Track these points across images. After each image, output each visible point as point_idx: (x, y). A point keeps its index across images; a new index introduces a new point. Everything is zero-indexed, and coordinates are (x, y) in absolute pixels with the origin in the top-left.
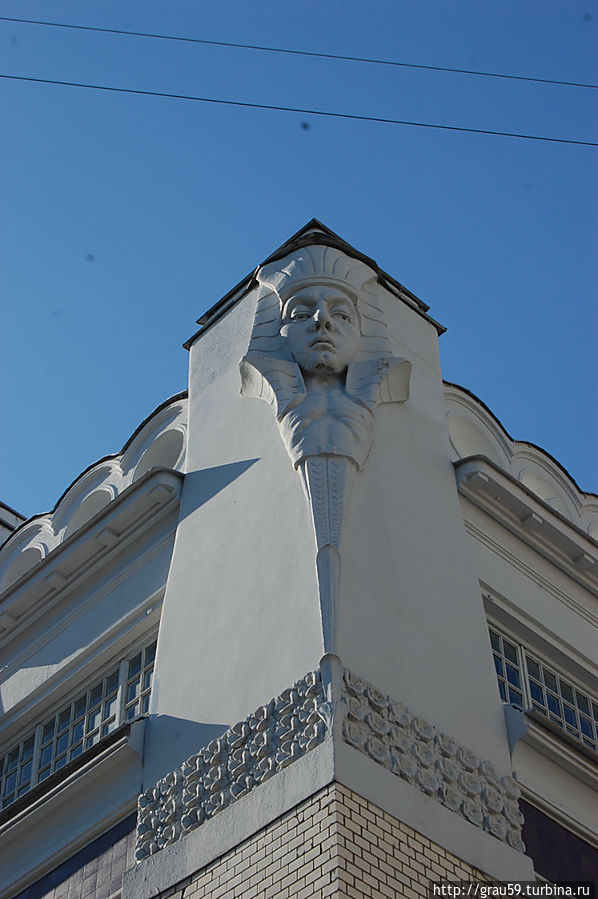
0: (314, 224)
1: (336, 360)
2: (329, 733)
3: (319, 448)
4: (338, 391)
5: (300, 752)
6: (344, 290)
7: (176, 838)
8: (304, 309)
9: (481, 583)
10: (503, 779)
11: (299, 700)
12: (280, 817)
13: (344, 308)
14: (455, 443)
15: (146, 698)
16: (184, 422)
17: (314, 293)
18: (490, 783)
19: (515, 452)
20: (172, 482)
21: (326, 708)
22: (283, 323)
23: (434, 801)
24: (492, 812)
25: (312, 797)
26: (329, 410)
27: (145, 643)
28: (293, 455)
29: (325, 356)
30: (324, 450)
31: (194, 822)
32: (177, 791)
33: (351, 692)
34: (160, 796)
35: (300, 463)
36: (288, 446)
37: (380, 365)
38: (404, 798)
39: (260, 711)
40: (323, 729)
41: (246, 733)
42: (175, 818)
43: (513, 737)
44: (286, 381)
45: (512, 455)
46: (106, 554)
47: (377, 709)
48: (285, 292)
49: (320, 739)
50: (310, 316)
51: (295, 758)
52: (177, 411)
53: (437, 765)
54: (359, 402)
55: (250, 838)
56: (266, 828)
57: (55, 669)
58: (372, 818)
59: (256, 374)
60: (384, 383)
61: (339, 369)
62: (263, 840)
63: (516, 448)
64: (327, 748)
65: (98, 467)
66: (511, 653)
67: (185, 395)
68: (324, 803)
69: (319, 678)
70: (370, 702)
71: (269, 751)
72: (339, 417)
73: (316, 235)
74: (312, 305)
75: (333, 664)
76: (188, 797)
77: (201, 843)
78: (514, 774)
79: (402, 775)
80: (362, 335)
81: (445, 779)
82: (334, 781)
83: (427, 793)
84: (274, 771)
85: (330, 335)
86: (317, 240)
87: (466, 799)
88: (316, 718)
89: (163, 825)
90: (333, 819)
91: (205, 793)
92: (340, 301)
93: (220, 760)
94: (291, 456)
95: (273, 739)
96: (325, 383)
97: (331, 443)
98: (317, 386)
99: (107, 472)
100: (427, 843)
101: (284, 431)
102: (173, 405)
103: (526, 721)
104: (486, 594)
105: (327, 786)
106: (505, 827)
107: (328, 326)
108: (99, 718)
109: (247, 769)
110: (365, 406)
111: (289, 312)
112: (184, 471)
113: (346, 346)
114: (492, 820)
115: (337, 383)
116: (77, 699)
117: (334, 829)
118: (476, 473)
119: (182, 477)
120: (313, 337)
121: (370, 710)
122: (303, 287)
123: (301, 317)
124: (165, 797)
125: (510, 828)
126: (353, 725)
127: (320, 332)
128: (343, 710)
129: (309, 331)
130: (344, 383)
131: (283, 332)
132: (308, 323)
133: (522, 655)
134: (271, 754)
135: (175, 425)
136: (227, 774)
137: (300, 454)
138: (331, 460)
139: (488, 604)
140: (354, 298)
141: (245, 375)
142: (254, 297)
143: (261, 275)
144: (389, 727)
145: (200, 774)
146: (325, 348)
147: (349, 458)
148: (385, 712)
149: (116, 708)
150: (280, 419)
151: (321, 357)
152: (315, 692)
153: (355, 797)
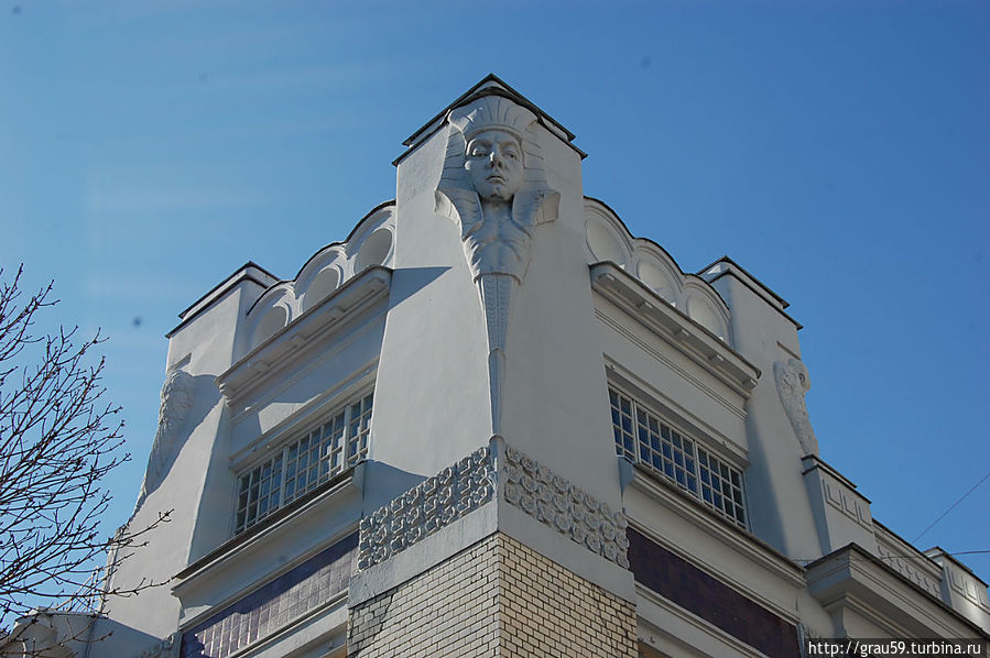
0: (491, 78)
1: (505, 191)
2: (495, 495)
3: (492, 268)
4: (506, 217)
5: (474, 506)
6: (512, 134)
7: (387, 557)
8: (483, 149)
9: (605, 356)
10: (615, 515)
11: (475, 466)
12: (460, 552)
13: (512, 149)
14: (590, 244)
15: (364, 437)
16: (393, 222)
17: (490, 137)
18: (607, 519)
19: (634, 247)
20: (384, 276)
21: (493, 476)
22: (467, 158)
23: (566, 538)
24: (606, 540)
25: (482, 541)
26: (499, 236)
27: (365, 393)
28: (474, 273)
29: (498, 189)
30: (495, 270)
31: (400, 547)
32: (388, 521)
33: (511, 462)
34: (375, 523)
35: (478, 278)
36: (469, 263)
37: (538, 195)
38: (546, 538)
39: (447, 471)
40: (491, 491)
41: (438, 485)
42: (386, 541)
43: (624, 483)
44: (468, 207)
45: (632, 249)
46: (334, 325)
47: (529, 473)
48: (469, 135)
49: (488, 499)
50: (487, 155)
51: (471, 510)
52: (388, 214)
53: (569, 510)
54: (522, 229)
55: (439, 564)
56: (450, 558)
57: (298, 406)
58: (523, 555)
59: (447, 200)
60: (540, 209)
61: (507, 198)
62: (448, 567)
63: (636, 244)
64: (493, 505)
65: (329, 250)
66: (626, 407)
67: (394, 203)
68: (491, 545)
69: (489, 453)
70: (524, 469)
71: (453, 502)
72: (507, 242)
73: (492, 88)
74: (489, 146)
75: (499, 442)
76: (396, 528)
77: (405, 563)
78: (623, 509)
79: (545, 521)
80: (525, 168)
81: (575, 520)
82: (498, 531)
83: (562, 532)
84: (456, 517)
85: (501, 172)
86: (494, 92)
87: (588, 533)
88: (485, 482)
89: (378, 545)
90: (496, 559)
91: (407, 526)
92: (509, 144)
93: (417, 503)
94: (471, 270)
95: (456, 492)
96: (497, 209)
97: (500, 263)
98: (491, 211)
99: (335, 255)
100: (561, 570)
101: (467, 250)
102: (386, 209)
103: (633, 471)
104: (609, 364)
105: (493, 534)
106: (615, 551)
107: (500, 165)
108: (330, 448)
109: (438, 512)
110: (525, 232)
111: (471, 151)
112: (393, 266)
113: (513, 180)
114: (606, 546)
115: (506, 208)
116: (314, 430)
117: (497, 566)
118: (605, 274)
119: (391, 271)
120: (489, 173)
121: (523, 474)
122: (482, 131)
123: (480, 155)
124: (379, 525)
125: (619, 551)
126: (512, 488)
127: (494, 169)
128: (505, 477)
129: (486, 167)
130: (511, 208)
131: (467, 166)
132: (484, 162)
133: (634, 408)
134: (454, 504)
135: (386, 225)
136: (423, 514)
137: (478, 272)
138: (500, 277)
139: (610, 372)
140: (520, 140)
141: (438, 200)
142: (446, 132)
143: (451, 118)
144: (537, 484)
145: (404, 511)
146: (498, 182)
147: (514, 276)
148: (534, 475)
149: (342, 442)
150: (464, 240)
151: (494, 189)
152: (485, 462)
153: (512, 542)
